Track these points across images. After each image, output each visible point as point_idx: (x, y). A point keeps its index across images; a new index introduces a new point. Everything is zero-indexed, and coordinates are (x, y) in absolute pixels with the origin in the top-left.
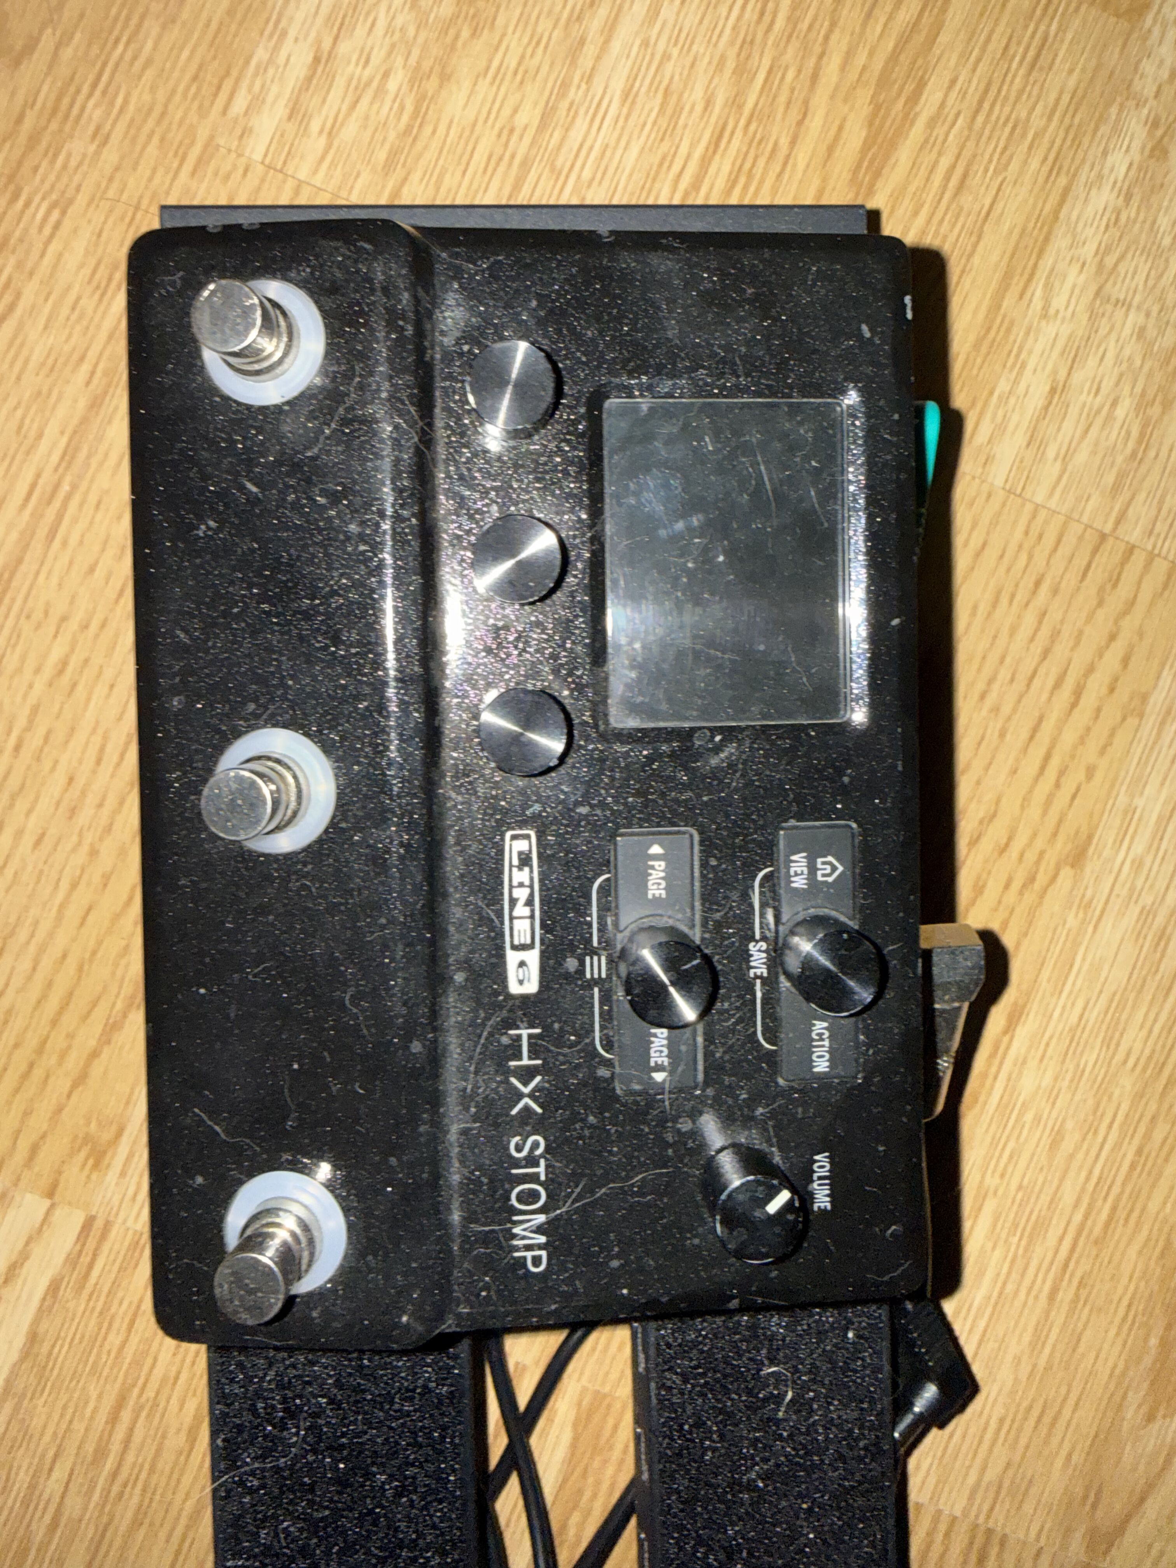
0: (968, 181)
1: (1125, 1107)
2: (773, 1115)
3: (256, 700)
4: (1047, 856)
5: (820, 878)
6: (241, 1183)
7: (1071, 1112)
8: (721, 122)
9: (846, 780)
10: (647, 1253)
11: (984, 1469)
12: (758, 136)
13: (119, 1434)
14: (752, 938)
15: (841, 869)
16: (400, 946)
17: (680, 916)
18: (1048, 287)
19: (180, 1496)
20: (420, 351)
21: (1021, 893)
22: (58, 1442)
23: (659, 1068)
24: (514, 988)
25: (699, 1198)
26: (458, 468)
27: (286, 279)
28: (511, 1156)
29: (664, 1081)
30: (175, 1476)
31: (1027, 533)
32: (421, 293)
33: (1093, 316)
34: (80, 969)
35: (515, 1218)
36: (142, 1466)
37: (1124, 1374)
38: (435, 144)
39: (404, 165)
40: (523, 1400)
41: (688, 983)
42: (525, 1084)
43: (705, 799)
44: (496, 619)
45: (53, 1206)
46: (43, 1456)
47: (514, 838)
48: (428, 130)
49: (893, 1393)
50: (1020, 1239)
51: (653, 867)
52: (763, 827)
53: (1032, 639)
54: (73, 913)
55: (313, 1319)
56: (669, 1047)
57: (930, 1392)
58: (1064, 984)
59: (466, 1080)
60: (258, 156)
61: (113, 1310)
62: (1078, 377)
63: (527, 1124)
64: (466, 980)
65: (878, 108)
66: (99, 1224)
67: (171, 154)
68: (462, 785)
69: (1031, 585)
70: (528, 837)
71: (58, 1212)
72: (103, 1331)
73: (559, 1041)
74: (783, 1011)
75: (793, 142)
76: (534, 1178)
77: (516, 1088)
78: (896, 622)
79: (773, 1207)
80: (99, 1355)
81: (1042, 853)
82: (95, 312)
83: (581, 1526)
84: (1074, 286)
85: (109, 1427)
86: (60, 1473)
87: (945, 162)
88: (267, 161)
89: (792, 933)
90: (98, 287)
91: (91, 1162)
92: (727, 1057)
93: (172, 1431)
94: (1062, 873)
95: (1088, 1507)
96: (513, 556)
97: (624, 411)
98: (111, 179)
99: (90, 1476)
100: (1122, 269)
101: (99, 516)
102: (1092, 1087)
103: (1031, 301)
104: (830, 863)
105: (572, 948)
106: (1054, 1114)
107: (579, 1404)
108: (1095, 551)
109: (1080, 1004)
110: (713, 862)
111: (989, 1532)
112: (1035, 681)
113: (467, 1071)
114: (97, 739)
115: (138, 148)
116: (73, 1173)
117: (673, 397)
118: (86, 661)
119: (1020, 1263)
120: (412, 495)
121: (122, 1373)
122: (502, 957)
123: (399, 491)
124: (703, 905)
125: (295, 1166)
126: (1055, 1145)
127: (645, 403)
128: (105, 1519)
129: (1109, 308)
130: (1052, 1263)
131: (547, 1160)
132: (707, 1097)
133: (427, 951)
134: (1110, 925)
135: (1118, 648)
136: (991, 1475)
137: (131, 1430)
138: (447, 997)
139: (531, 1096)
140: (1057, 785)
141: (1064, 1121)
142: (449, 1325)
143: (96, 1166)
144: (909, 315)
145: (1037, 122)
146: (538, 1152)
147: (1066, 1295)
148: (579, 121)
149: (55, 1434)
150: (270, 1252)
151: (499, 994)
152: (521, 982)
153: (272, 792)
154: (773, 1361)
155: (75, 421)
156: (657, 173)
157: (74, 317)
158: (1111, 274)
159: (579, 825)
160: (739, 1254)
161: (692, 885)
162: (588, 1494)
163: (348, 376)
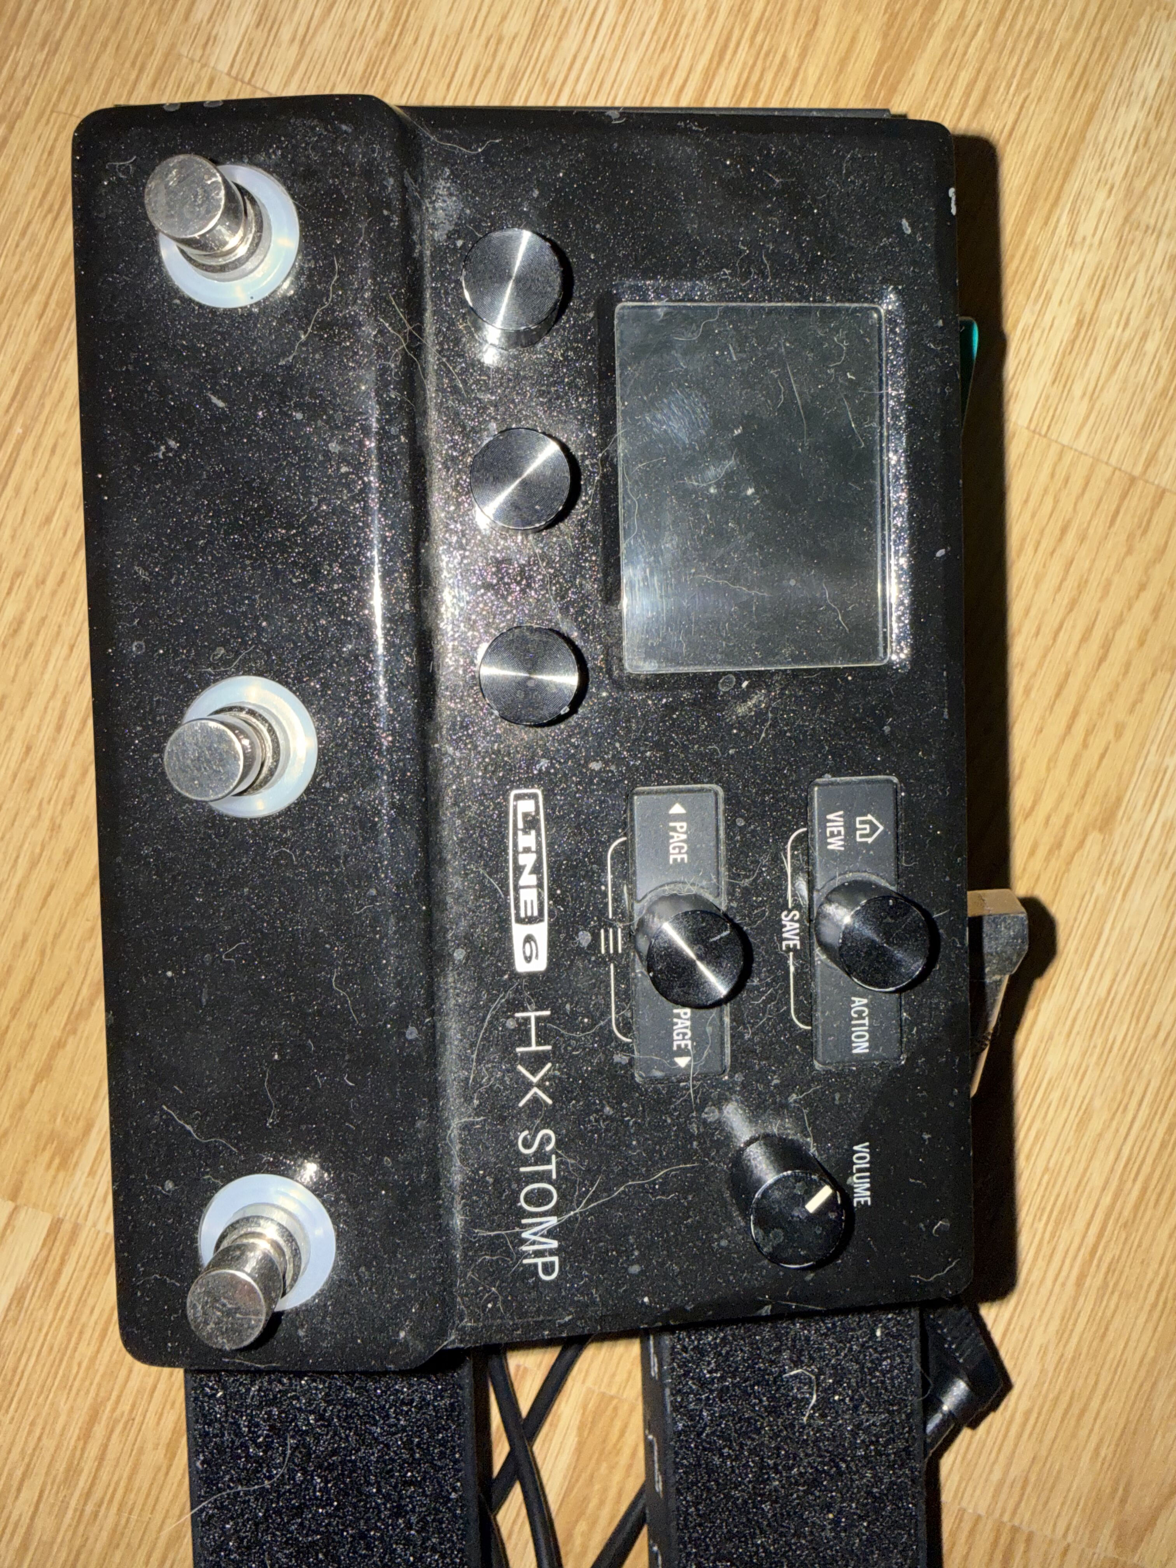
0: (989, 97)
1: (1154, 1084)
2: (808, 1102)
3: (225, 643)
4: (1074, 819)
5: (858, 840)
6: (217, 1189)
7: (1099, 1089)
8: (725, 32)
9: (887, 729)
10: (670, 1256)
11: (1009, 1465)
12: (765, 48)
13: (93, 1450)
14: (785, 906)
15: (881, 828)
16: (392, 920)
17: (704, 883)
18: (1074, 211)
19: (158, 1517)
20: (408, 246)
21: (1047, 860)
22: (26, 1460)
23: (682, 1052)
24: (521, 966)
25: (727, 1194)
26: (452, 380)
27: (253, 163)
28: (518, 1153)
29: (688, 1066)
30: (154, 1492)
31: (1053, 475)
32: (408, 180)
33: (1122, 243)
34: (43, 953)
35: (524, 1221)
36: (117, 1484)
37: (1154, 1360)
38: (417, 55)
39: (383, 78)
40: (525, 1405)
41: (719, 957)
42: (534, 1073)
43: (731, 752)
44: (495, 551)
45: (16, 1209)
46: (10, 1475)
47: (518, 797)
48: (409, 39)
49: (924, 1393)
50: (1047, 1224)
51: (674, 829)
52: (794, 783)
53: (1059, 588)
54: (33, 894)
55: (299, 1338)
56: (693, 1028)
57: (959, 1389)
58: (1092, 956)
59: (469, 1070)
60: (223, 67)
61: (84, 1319)
62: (1106, 309)
63: (536, 1117)
64: (467, 958)
65: (893, 17)
66: (67, 1227)
67: (128, 65)
68: (460, 738)
69: (1057, 532)
70: (534, 796)
71: (22, 1214)
72: (74, 1340)
73: (571, 1022)
74: (818, 987)
75: (803, 54)
76: (544, 1177)
77: (524, 1077)
78: (940, 553)
79: (812, 1206)
80: (69, 1366)
81: (1068, 819)
82: (47, 238)
83: (587, 1535)
84: (1102, 212)
85: (81, 1443)
86: (29, 1494)
87: (965, 77)
88: (234, 73)
89: (829, 900)
90: (50, 210)
91: (57, 1161)
92: (757, 1039)
93: (149, 1446)
94: (1090, 838)
95: (1117, 1500)
96: (516, 476)
97: (638, 316)
98: (62, 92)
99: (61, 1497)
100: (1152, 193)
101: (56, 460)
102: (1121, 1063)
103: (1056, 227)
104: (870, 823)
105: (584, 921)
106: (1081, 1093)
107: (585, 1407)
108: (1124, 496)
109: (1108, 976)
110: (741, 822)
111: (1015, 1530)
112: (1061, 634)
113: (468, 1058)
114: (57, 703)
115: (92, 57)
116: (38, 1174)
117: (692, 300)
118: (43, 619)
119: (1046, 1250)
120: (400, 408)
121: (94, 1386)
122: (505, 929)
123: (385, 405)
124: (729, 870)
125: (277, 1169)
126: (1082, 1124)
127: (661, 306)
128: (78, 1542)
129: (1139, 234)
130: (1079, 1249)
131: (558, 1156)
132: (735, 1083)
133: (422, 925)
134: (1140, 892)
135: (1149, 598)
136: (1014, 1471)
137: (105, 1447)
138: (445, 976)
139: (540, 1085)
140: (1085, 745)
141: (1092, 1099)
142: (452, 1340)
143: (63, 1165)
144: (954, 211)
145: (1062, 34)
146: (549, 1148)
147: (1094, 1282)
148: (572, 30)
149: (23, 1451)
150: (248, 1268)
151: (504, 973)
152: (528, 959)
153: (244, 748)
154: (797, 1364)
155: (26, 358)
156: (658, 87)
157: (24, 243)
158: (1140, 198)
159: (591, 782)
160: (774, 1258)
161: (718, 848)
162: (594, 1503)
163: (325, 273)
